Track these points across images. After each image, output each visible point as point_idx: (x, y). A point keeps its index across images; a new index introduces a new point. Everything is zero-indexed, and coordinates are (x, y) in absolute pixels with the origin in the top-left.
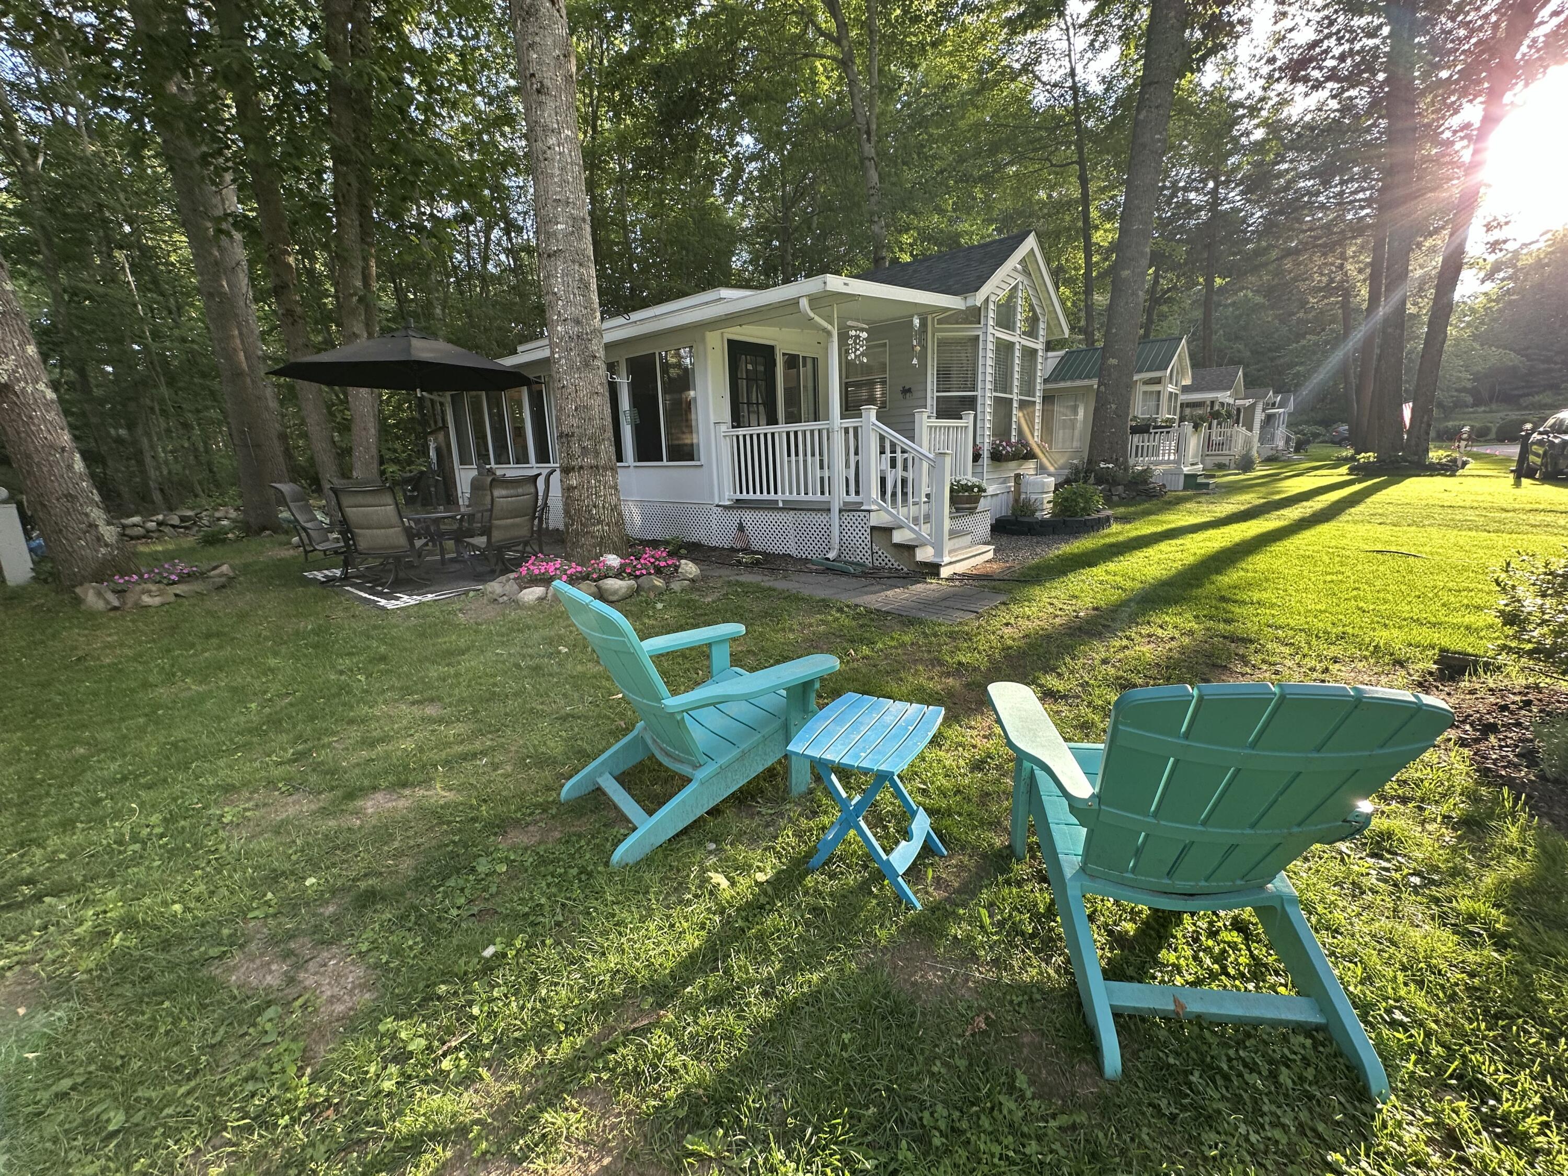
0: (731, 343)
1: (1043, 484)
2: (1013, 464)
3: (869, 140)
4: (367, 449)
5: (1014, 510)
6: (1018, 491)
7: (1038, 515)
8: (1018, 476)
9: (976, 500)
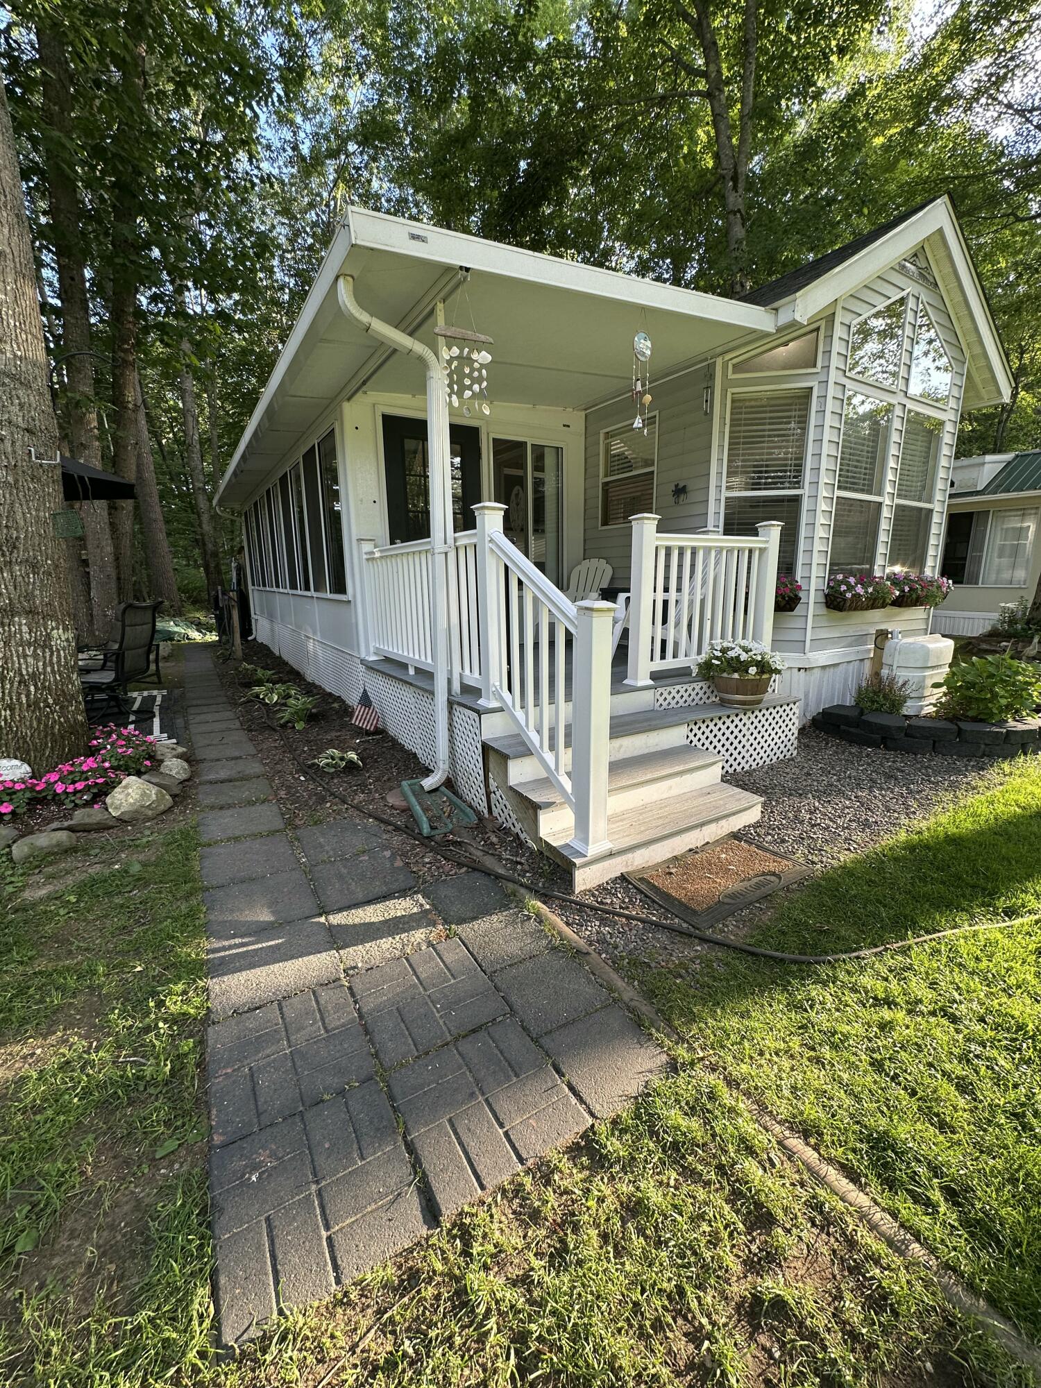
0: (389, 421)
1: (926, 653)
2: (876, 614)
3: (735, 188)
4: (102, 569)
5: (861, 694)
6: (878, 662)
7: (909, 709)
8: (882, 635)
9: (760, 687)
